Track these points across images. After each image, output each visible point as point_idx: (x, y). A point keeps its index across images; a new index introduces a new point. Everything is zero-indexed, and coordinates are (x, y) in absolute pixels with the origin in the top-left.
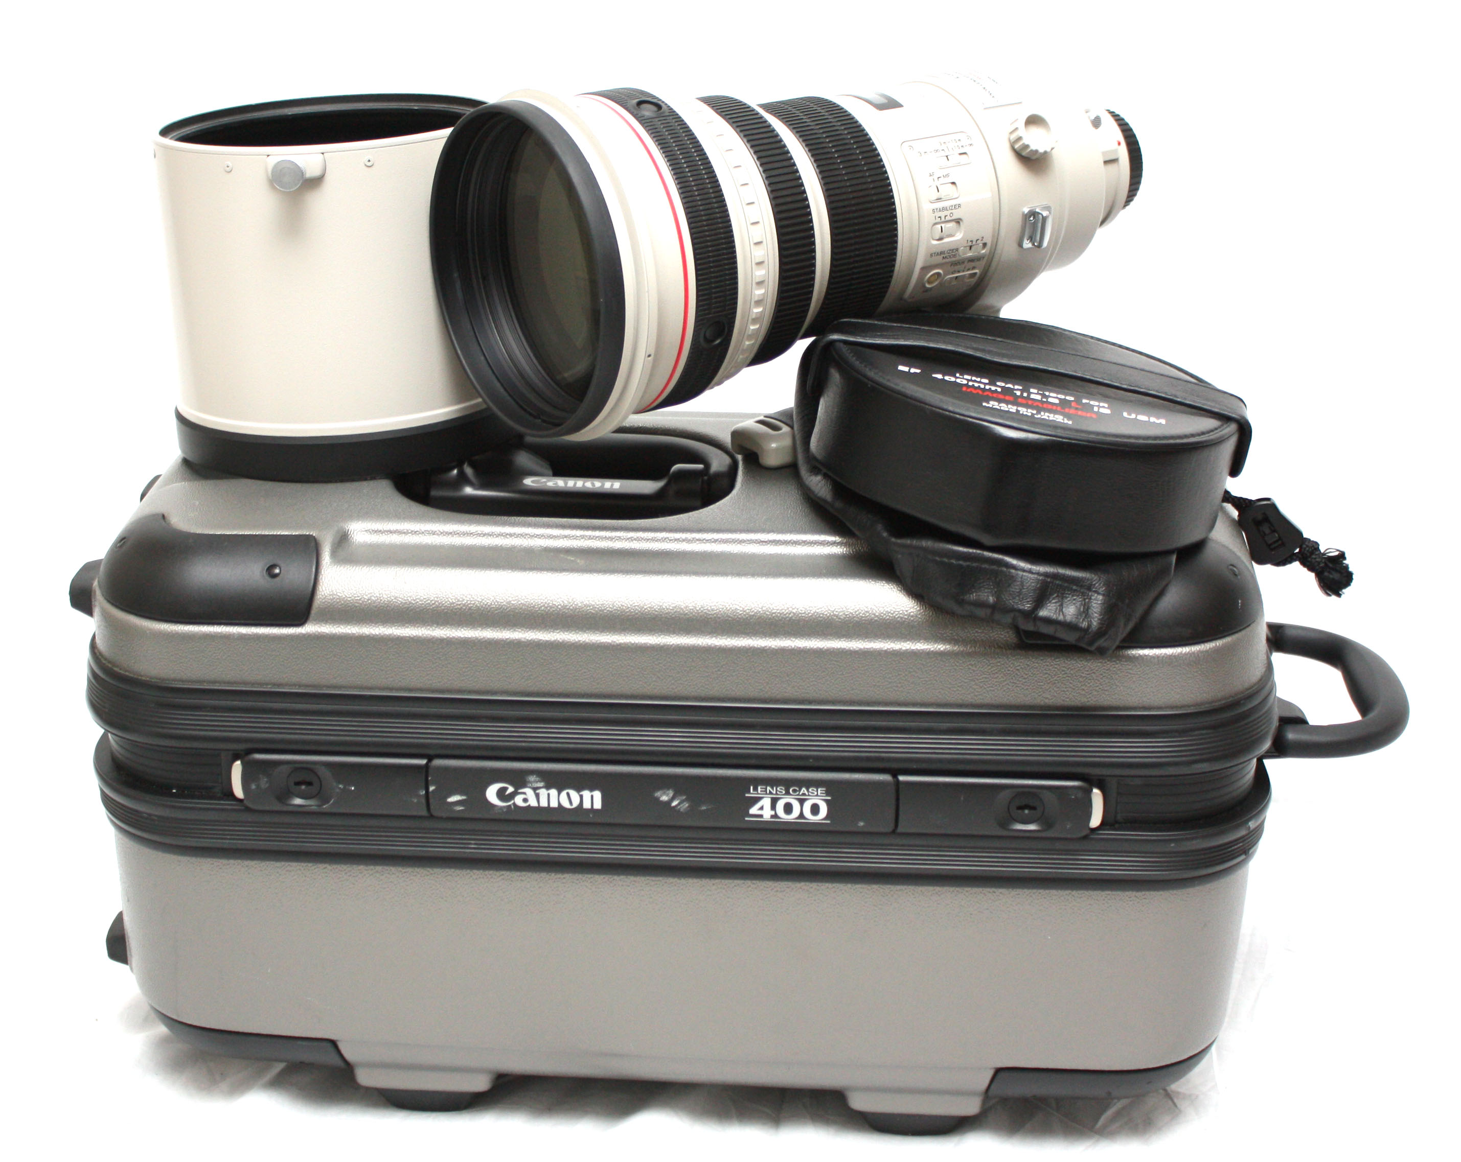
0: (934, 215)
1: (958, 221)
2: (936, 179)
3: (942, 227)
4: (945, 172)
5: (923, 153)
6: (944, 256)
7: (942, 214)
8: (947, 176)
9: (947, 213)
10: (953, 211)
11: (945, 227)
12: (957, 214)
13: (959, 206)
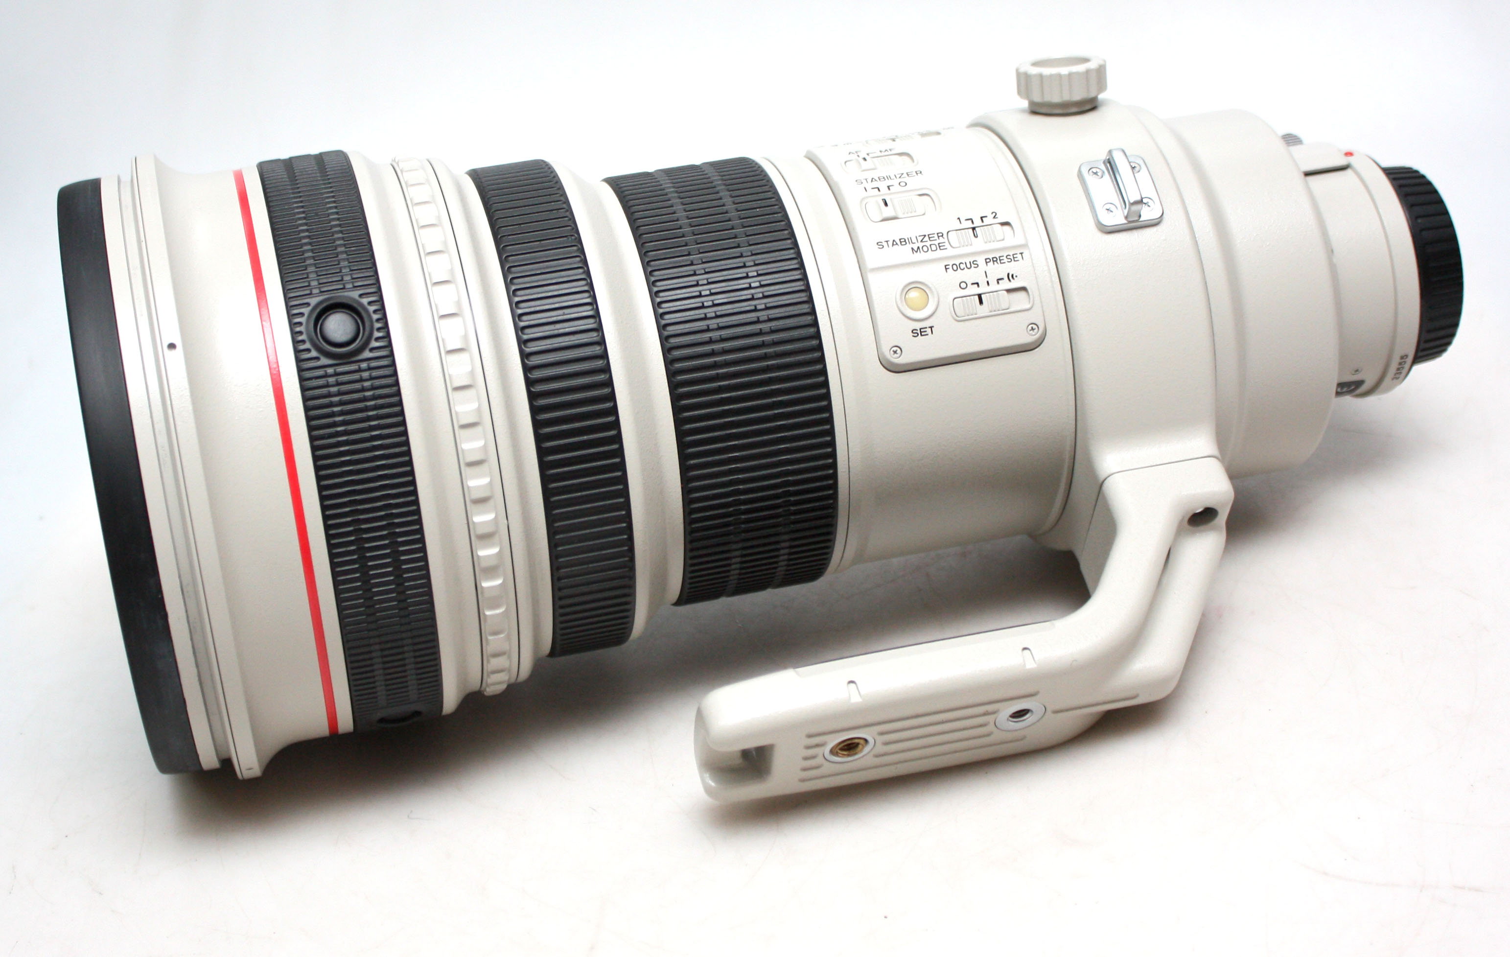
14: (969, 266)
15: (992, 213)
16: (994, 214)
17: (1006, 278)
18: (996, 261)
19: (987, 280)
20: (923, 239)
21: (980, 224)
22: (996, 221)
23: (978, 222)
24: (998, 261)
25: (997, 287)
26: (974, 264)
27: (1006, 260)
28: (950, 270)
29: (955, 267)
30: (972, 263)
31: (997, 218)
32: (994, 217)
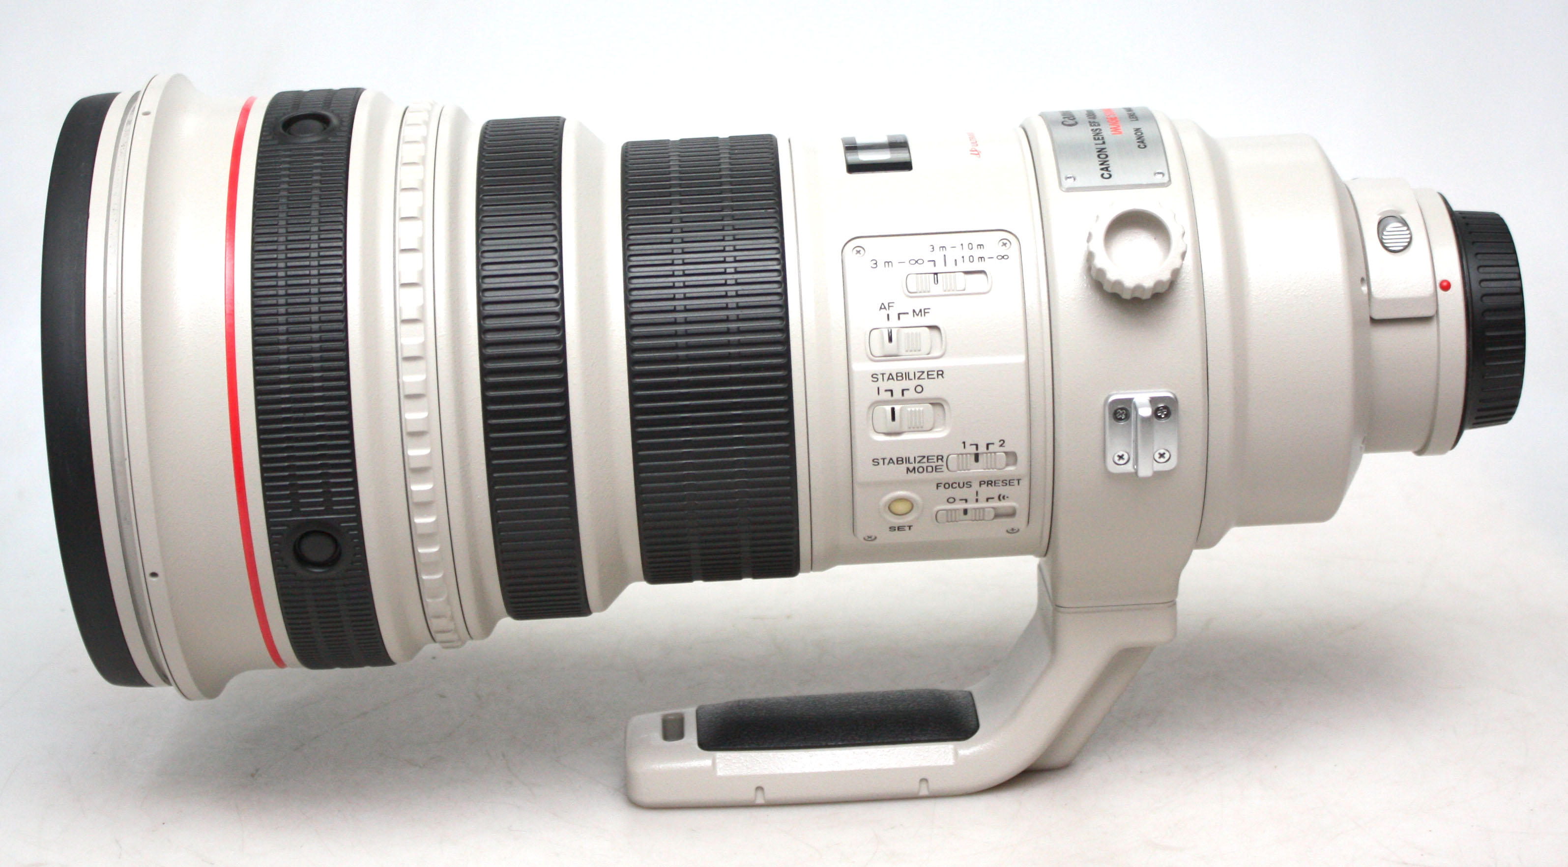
0: (876, 385)
1: (937, 404)
2: (893, 317)
3: (893, 410)
4: (919, 304)
5: (880, 264)
6: (911, 467)
7: (897, 386)
8: (923, 312)
9: (910, 384)
10: (925, 383)
11: (901, 410)
12: (932, 389)
13: (940, 373)
14: (961, 485)
15: (1000, 441)
16: (1002, 442)
17: (996, 498)
18: (991, 484)
19: (977, 498)
20: (921, 460)
21: (985, 450)
22: (1002, 449)
23: (982, 449)
24: (993, 484)
25: (985, 505)
26: (968, 484)
27: (1001, 483)
28: (941, 488)
29: (947, 486)
30: (965, 484)
31: (1004, 446)
32: (1001, 446)
